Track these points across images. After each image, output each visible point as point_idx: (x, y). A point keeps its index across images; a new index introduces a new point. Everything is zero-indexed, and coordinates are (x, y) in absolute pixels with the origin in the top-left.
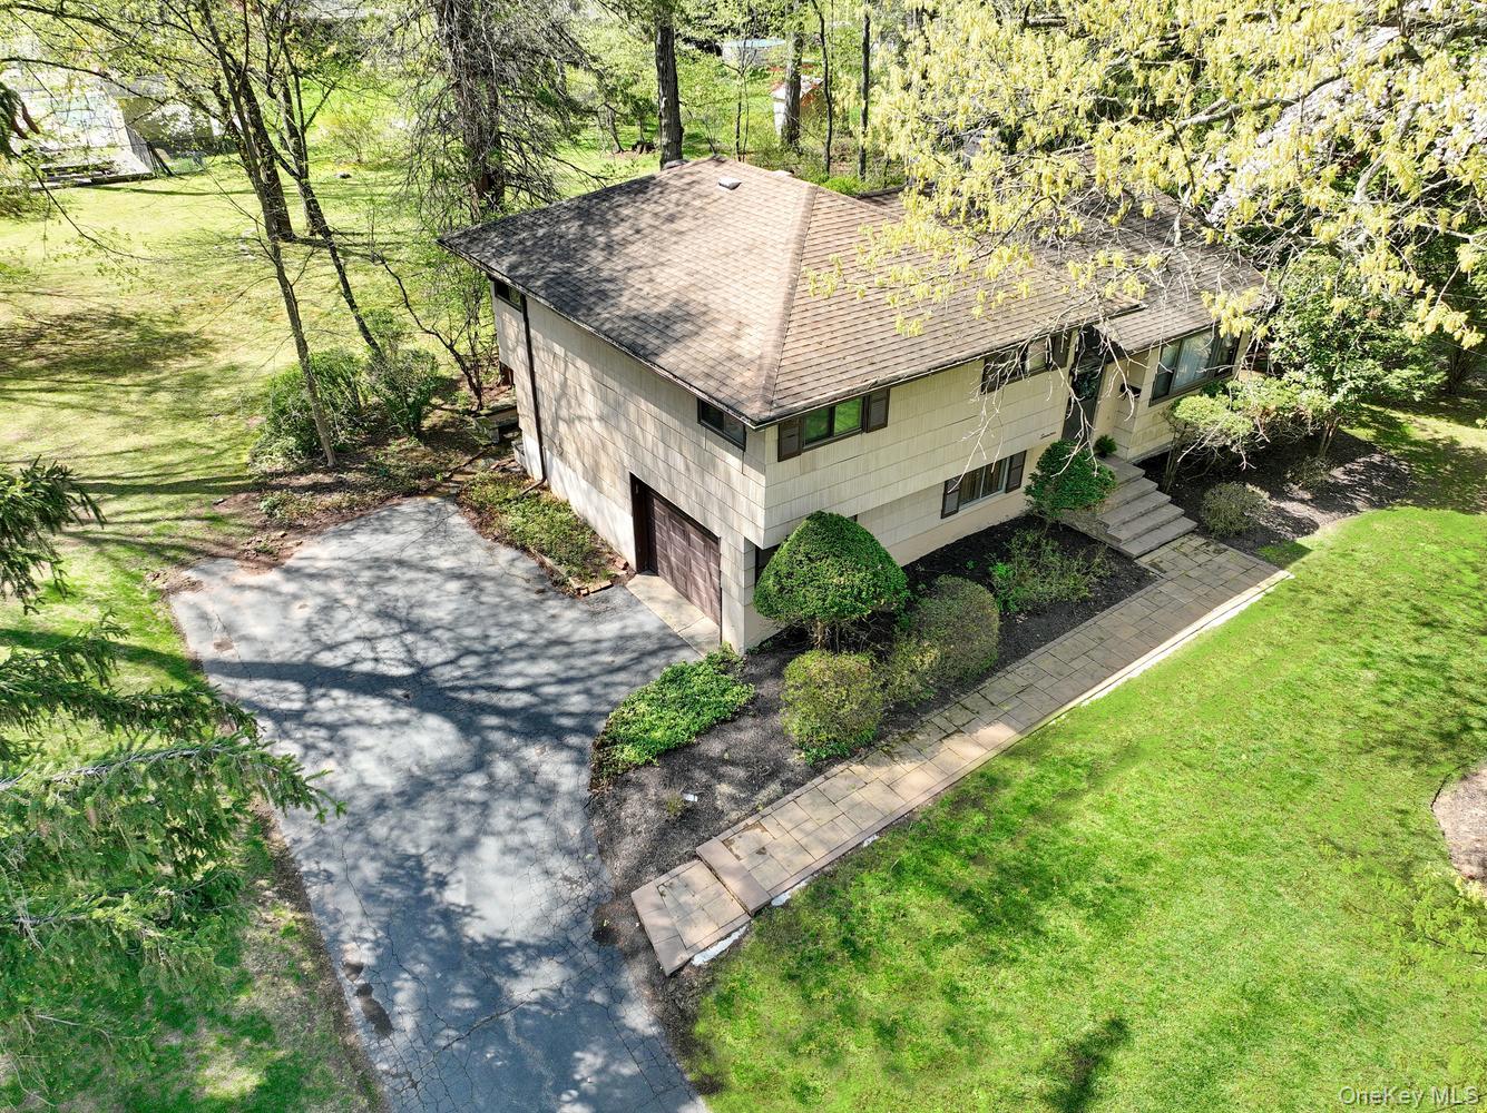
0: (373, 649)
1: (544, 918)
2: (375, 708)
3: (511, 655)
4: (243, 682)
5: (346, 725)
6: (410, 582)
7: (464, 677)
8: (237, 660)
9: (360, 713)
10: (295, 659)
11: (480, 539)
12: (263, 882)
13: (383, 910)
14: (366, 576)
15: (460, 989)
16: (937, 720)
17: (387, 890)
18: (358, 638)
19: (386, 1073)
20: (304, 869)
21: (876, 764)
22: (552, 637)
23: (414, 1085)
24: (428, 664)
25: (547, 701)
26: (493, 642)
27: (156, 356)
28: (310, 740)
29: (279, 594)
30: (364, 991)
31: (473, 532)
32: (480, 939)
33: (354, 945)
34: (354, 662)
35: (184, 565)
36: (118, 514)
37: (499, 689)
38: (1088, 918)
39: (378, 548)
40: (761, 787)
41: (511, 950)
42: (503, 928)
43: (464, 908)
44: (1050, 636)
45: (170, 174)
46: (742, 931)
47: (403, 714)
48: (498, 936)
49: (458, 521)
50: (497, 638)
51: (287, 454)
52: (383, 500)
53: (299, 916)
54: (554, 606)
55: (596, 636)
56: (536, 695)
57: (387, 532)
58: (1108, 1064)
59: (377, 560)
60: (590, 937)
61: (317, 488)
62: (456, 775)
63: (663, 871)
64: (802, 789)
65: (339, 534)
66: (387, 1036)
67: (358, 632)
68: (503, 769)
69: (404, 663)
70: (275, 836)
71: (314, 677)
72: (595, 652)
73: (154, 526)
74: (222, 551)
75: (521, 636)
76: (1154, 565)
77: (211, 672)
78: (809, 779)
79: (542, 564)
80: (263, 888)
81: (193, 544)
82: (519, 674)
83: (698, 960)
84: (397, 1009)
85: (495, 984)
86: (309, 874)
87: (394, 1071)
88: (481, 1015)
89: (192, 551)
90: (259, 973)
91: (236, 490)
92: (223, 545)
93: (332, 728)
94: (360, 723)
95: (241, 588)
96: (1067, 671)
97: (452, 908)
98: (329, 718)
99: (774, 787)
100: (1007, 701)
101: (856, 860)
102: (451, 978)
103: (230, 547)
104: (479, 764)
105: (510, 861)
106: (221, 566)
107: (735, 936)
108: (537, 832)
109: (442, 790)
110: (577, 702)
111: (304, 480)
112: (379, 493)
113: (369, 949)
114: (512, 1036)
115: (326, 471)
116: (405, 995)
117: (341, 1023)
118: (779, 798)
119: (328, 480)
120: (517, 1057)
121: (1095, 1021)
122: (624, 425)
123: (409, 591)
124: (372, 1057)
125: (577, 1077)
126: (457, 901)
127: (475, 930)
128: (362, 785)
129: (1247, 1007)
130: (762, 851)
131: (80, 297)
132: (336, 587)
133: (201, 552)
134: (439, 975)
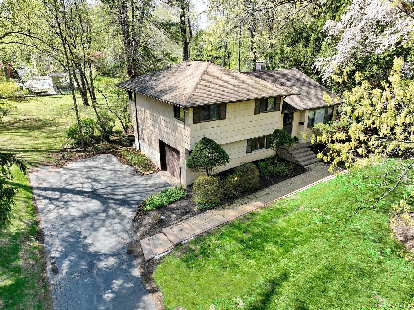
0: (82, 185)
1: (114, 247)
2: (79, 198)
3: (121, 187)
4: (43, 192)
5: (69, 201)
6: (97, 171)
7: (106, 192)
8: (43, 187)
9: (74, 199)
10: (59, 187)
11: (119, 163)
12: (32, 236)
13: (65, 244)
14: (86, 170)
15: (83, 263)
16: (240, 201)
17: (69, 239)
18: (79, 183)
19: (53, 284)
20: (46, 234)
21: (220, 210)
22: (134, 183)
23: (61, 288)
24: (97, 189)
25: (128, 198)
26: (117, 185)
27: (46, 127)
28: (57, 205)
29: (60, 173)
30: (53, 264)
31: (118, 162)
32: (92, 251)
33: (54, 252)
34: (76, 188)
35: (36, 167)
36: (22, 156)
37: (115, 195)
38: (278, 247)
39: (91, 164)
40: (184, 215)
41: (101, 255)
42: (100, 249)
43: (90, 244)
44: (276, 182)
45: (62, 94)
46: (171, 250)
47: (87, 199)
48: (99, 251)
49: (114, 159)
50: (118, 183)
51: (72, 144)
52: (95, 155)
53: (40, 245)
54: (136, 177)
55: (147, 184)
56: (126, 196)
57: (94, 161)
58: (280, 285)
59: (90, 167)
60: (126, 252)
61: (77, 151)
62: (96, 214)
63: (151, 235)
64: (197, 216)
65: (81, 161)
66: (56, 275)
67: (79, 182)
68: (111, 212)
69: (90, 188)
70: (40, 226)
71: (63, 191)
72: (145, 187)
73: (31, 158)
74: (48, 164)
75: (125, 183)
76: (309, 168)
77: (35, 189)
78: (199, 214)
79: (135, 168)
80: (31, 237)
81: (40, 162)
82: (122, 191)
83: (157, 257)
84: (62, 268)
85: (93, 263)
86: (47, 235)
87: (56, 284)
88: (87, 270)
89: (39, 164)
90: (22, 257)
91: (56, 152)
92: (48, 163)
93: (65, 202)
94: (73, 201)
95: (51, 172)
96: (280, 190)
97: (86, 244)
98: (65, 200)
99: (189, 215)
100: (261, 197)
101: (209, 233)
102: (80, 261)
103: (51, 163)
104: (105, 211)
105: (107, 233)
106: (46, 167)
107: (169, 252)
108: (118, 227)
109: (92, 216)
110: (137, 198)
111: (75, 150)
112: (94, 153)
113: (59, 253)
114: (95, 276)
115: (81, 148)
116: (66, 265)
117: (43, 271)
118: (189, 218)
119: (81, 150)
120: (94, 282)
121: (277, 274)
122: (157, 126)
123: (96, 173)
124: (50, 280)
125: (112, 287)
126: (88, 242)
127: (92, 249)
128: (69, 215)
129: (326, 271)
130: (181, 230)
131: (30, 116)
132: (76, 172)
133: (42, 164)
134: (77, 260)
